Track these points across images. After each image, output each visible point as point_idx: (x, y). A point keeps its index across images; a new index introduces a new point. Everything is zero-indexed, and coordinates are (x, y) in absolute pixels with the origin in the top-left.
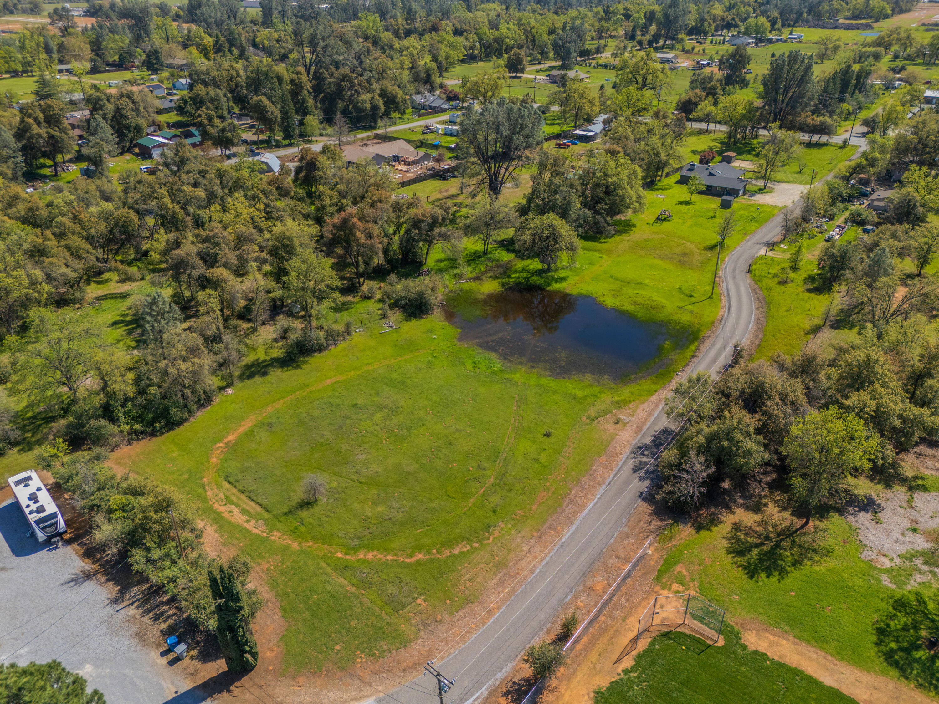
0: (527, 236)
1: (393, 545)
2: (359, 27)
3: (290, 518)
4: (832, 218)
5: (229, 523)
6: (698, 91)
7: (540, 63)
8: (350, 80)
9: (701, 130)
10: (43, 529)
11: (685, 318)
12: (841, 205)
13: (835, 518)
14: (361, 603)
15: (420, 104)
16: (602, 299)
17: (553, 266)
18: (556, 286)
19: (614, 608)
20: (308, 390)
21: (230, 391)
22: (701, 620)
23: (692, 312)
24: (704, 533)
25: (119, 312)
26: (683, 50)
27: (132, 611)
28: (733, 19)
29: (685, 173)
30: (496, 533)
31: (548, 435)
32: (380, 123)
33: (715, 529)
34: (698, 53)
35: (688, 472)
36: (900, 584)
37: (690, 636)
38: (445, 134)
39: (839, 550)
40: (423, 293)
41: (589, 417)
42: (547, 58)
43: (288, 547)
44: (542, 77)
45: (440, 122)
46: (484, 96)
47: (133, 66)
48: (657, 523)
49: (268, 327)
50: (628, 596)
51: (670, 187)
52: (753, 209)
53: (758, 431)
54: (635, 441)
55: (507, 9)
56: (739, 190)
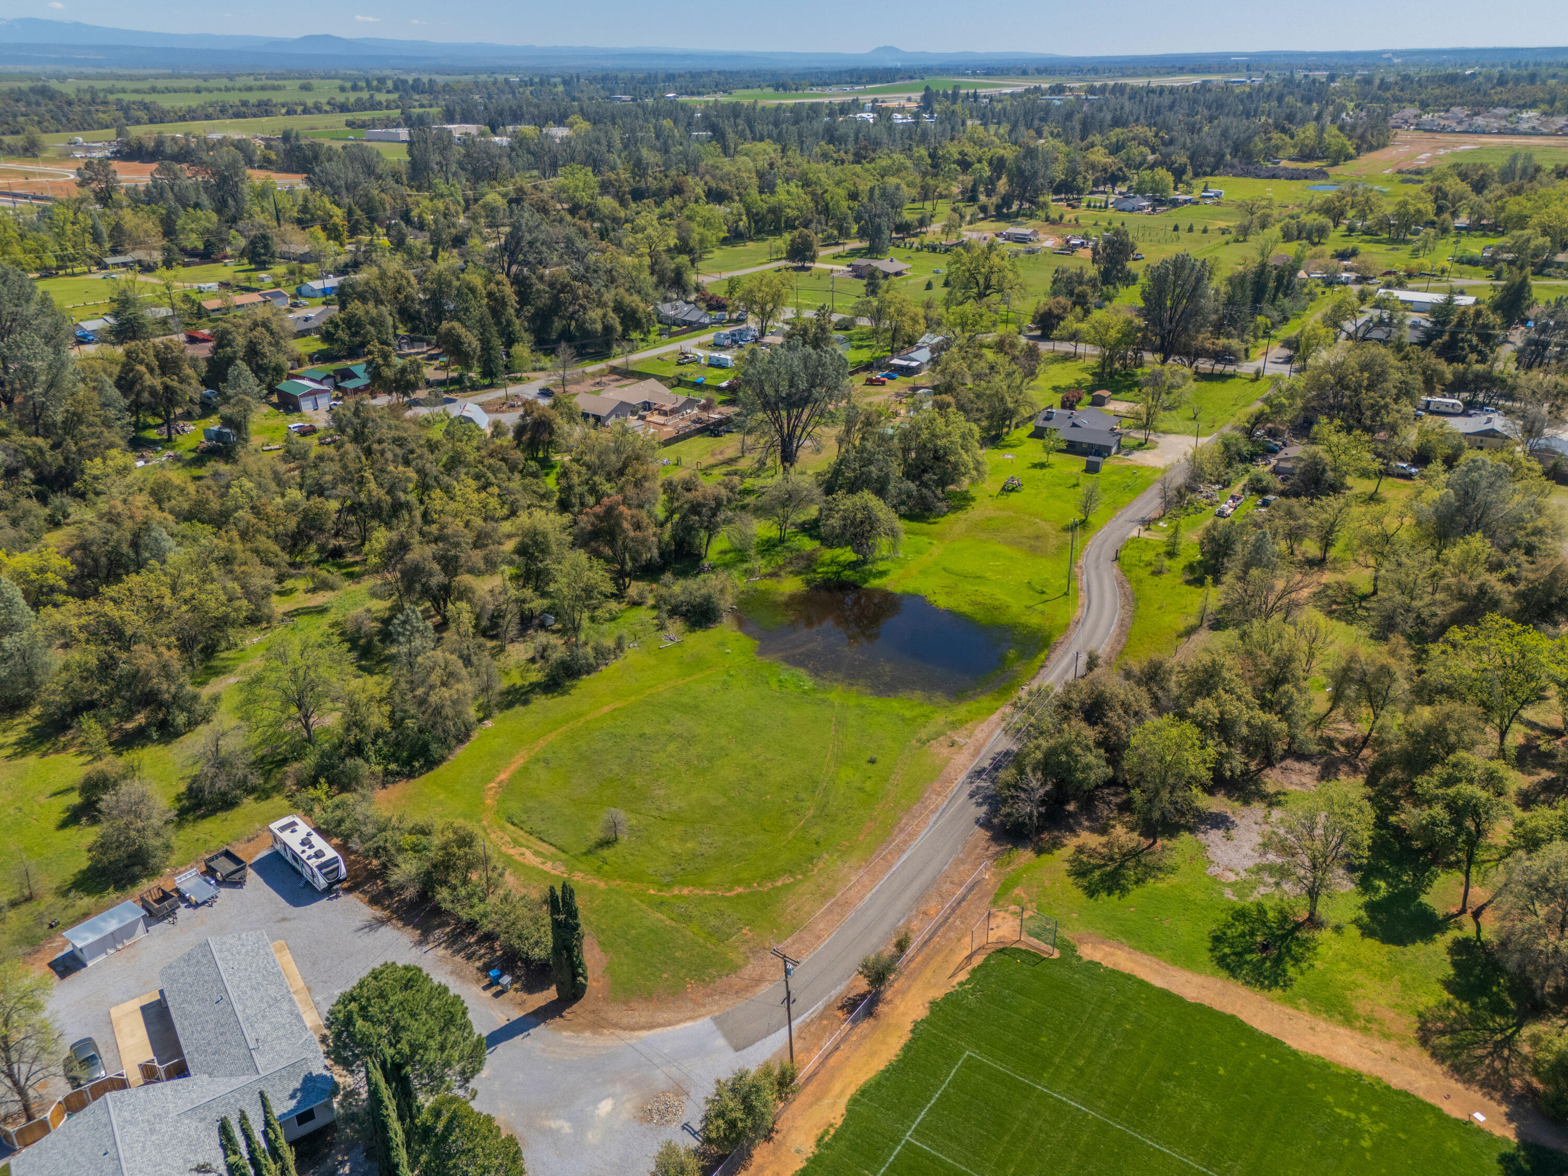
0: (835, 521)
1: (709, 881)
2: (563, 189)
3: (591, 857)
4: (1226, 484)
5: (524, 866)
6: (1063, 300)
7: (837, 244)
8: (572, 291)
9: (1067, 353)
10: (325, 875)
11: (1034, 620)
12: (1241, 467)
13: (1185, 836)
14: (684, 936)
15: (668, 317)
16: (932, 599)
17: (870, 558)
18: (875, 583)
19: (950, 929)
20: (582, 720)
21: (488, 723)
22: (1038, 936)
23: (1042, 613)
24: (1045, 857)
25: (320, 631)
26: (1047, 219)
27: (441, 951)
28: (1120, 169)
29: (1041, 423)
30: (821, 865)
31: (872, 761)
32: (616, 349)
33: (1056, 852)
34: (1069, 225)
35: (1024, 790)
36: (1241, 897)
37: (1025, 951)
38: (710, 365)
39: (1184, 868)
40: (710, 596)
41: (919, 741)
42: (848, 235)
43: (595, 886)
44: (841, 267)
45: (700, 346)
46: (763, 309)
47: (226, 257)
48: (994, 849)
49: (517, 645)
50: (963, 918)
51: (1022, 443)
52: (1128, 473)
53: (1098, 744)
54: (972, 765)
55: (783, 151)
56: (1110, 448)
